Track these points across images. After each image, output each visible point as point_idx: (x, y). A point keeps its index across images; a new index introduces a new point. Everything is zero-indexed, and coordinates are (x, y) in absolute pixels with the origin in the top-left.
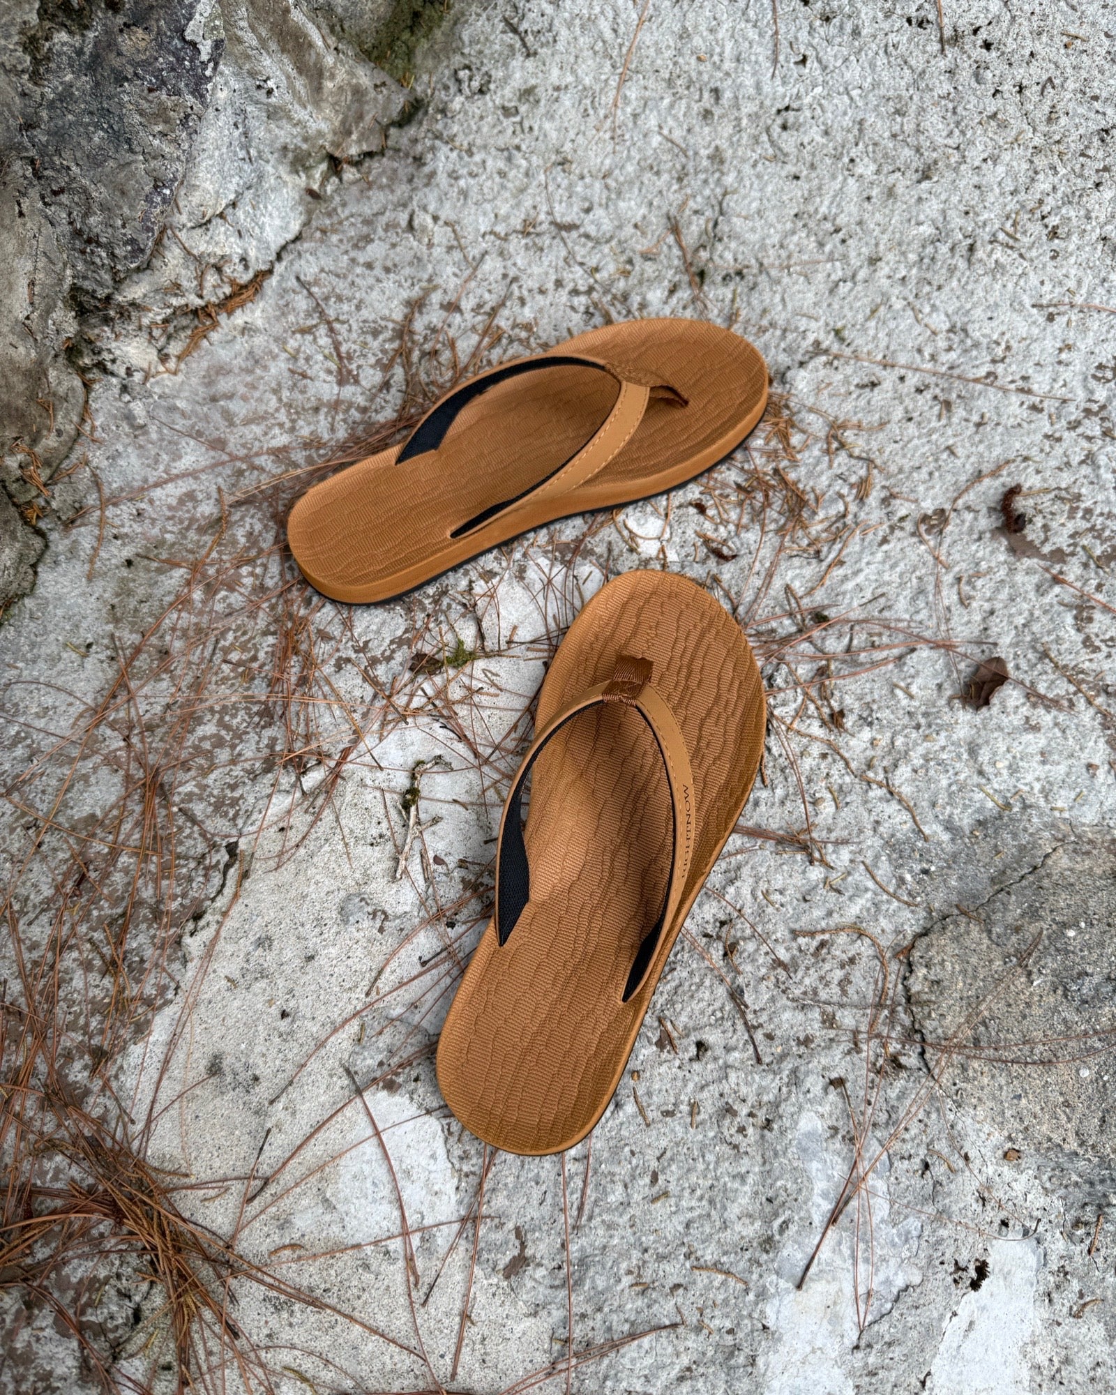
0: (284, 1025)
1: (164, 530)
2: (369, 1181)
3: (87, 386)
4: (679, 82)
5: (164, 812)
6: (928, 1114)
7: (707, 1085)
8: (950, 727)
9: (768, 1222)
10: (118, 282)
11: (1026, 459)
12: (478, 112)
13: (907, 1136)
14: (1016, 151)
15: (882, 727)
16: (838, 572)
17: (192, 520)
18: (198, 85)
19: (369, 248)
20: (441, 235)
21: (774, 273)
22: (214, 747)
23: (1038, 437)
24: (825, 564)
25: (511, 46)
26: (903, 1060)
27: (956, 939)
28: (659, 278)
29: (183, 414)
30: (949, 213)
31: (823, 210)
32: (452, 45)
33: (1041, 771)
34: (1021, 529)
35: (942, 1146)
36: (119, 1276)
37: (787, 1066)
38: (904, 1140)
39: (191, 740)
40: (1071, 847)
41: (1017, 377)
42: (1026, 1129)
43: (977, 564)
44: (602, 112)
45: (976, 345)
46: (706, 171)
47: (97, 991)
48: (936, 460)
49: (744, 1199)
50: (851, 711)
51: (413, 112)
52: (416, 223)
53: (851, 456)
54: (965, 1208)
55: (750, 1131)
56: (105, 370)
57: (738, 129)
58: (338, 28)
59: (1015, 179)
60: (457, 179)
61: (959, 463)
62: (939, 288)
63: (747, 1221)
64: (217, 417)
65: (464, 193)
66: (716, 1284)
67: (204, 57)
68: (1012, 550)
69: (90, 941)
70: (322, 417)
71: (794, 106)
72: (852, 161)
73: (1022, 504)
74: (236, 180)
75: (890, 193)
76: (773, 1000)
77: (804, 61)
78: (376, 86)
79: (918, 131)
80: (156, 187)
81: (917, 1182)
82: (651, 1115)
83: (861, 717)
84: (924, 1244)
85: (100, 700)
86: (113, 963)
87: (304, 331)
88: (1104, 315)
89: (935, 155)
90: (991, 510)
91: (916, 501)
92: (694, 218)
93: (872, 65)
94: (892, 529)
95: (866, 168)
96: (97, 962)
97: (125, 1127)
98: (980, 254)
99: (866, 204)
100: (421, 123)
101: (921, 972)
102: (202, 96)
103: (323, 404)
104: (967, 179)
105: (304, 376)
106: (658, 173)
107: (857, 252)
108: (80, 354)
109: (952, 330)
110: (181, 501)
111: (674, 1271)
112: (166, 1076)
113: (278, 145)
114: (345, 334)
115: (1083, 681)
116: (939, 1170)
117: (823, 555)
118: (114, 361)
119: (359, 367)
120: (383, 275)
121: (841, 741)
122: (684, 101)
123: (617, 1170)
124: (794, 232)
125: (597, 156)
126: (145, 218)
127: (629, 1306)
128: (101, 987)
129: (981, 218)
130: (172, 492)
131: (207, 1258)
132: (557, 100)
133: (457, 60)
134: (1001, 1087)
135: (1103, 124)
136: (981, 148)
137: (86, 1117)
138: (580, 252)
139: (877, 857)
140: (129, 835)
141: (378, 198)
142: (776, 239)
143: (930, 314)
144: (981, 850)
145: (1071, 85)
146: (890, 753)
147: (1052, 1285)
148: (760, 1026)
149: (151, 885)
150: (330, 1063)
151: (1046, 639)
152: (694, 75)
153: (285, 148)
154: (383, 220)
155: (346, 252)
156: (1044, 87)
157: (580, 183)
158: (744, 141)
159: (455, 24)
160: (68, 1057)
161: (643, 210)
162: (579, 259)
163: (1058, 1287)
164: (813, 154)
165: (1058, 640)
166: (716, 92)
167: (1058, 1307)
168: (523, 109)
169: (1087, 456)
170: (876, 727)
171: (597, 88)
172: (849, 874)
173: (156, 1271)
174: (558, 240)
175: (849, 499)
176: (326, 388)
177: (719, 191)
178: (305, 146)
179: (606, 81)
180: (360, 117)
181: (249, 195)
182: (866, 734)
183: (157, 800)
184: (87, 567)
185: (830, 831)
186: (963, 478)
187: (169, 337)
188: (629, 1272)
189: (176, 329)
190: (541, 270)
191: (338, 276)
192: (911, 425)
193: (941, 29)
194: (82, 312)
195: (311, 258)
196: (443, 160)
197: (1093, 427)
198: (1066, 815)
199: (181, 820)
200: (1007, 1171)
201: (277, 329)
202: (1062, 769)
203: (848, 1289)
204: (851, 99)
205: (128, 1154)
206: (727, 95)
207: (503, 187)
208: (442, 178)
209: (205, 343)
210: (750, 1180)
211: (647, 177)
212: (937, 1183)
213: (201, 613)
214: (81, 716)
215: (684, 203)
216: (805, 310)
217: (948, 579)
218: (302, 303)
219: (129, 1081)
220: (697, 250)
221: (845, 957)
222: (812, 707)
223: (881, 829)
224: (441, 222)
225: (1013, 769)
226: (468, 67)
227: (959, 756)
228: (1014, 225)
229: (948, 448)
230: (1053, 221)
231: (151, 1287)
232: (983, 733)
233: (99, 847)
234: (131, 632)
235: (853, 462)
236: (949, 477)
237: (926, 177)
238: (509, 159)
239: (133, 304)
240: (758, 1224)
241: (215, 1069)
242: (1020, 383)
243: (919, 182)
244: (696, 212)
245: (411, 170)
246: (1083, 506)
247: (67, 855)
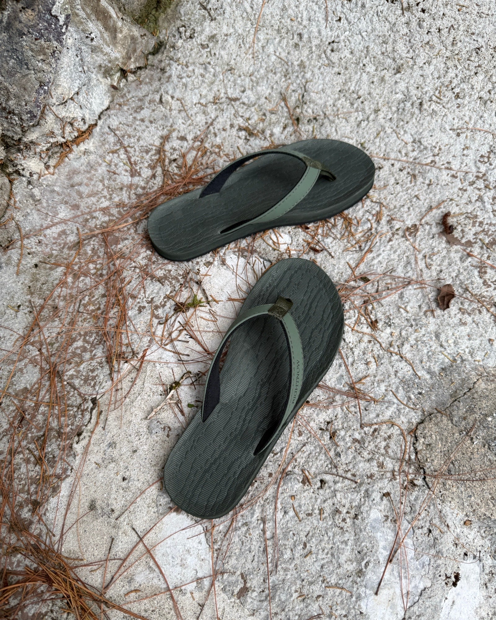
0: (124, 484)
1: (52, 249)
2: (170, 556)
3: (11, 182)
4: (283, 31)
5: (60, 385)
6: (429, 507)
7: (326, 500)
8: (426, 325)
9: (359, 563)
10: (24, 132)
11: (451, 200)
12: (190, 47)
13: (420, 518)
14: (439, 59)
15: (395, 327)
16: (370, 256)
17: (65, 244)
18: (59, 36)
19: (142, 112)
20: (175, 105)
21: (331, 118)
22: (82, 352)
23: (456, 190)
24: (364, 252)
25: (204, 16)
26: (416, 482)
27: (436, 424)
28: (278, 122)
29: (58, 194)
30: (410, 88)
31: (352, 88)
32: (176, 16)
33: (468, 343)
34: (452, 232)
35: (436, 521)
36: (52, 611)
37: (363, 489)
38: (419, 520)
39: (71, 349)
40: (485, 378)
41: (445, 162)
42: (474, 510)
43: (433, 249)
44: (247, 46)
45: (426, 148)
46: (297, 72)
47: (33, 473)
48: (411, 202)
49: (347, 554)
50: (381, 320)
51: (159, 48)
52: (163, 100)
53: (372, 201)
54: (448, 549)
55: (348, 520)
56: (19, 174)
57: (311, 52)
58: (122, 9)
59: (439, 72)
60: (181, 78)
61: (421, 203)
62: (407, 123)
63: (350, 563)
64: (74, 194)
65: (185, 85)
66: (337, 594)
67: (61, 23)
68: (448, 242)
69: (28, 449)
70: (124, 192)
71: (337, 40)
72: (364, 65)
73: (451, 221)
74: (78, 81)
75: (383, 79)
76: (354, 458)
77: (340, 20)
78: (141, 36)
79: (394, 51)
80: (41, 86)
81: (426, 539)
82: (301, 516)
83: (385, 323)
84: (431, 568)
85: (26, 332)
86: (40, 459)
87: (113, 152)
88: (482, 132)
89: (402, 62)
90: (437, 224)
91: (403, 221)
92: (293, 94)
93: (371, 21)
94: (393, 234)
95: (371, 68)
96: (32, 459)
97: (50, 538)
98: (425, 106)
99: (372, 85)
100: (163, 53)
101: (422, 440)
102: (61, 42)
103: (124, 186)
104: (417, 72)
105: (115, 173)
106: (275, 73)
107: (369, 107)
108: (7, 167)
109: (414, 141)
110: (59, 235)
111: (317, 589)
112: (69, 512)
113: (97, 65)
114: (133, 153)
115: (484, 301)
116: (436, 533)
117: (362, 248)
118: (23, 170)
119: (140, 168)
120: (149, 125)
121: (377, 334)
122: (285, 40)
123: (287, 543)
124: (339, 99)
125: (246, 66)
126: (36, 101)
127: (297, 608)
128: (34, 471)
129: (425, 90)
130: (54, 231)
131: (95, 600)
132: (226, 40)
133: (179, 23)
134: (462, 492)
135: (477, 46)
136: (423, 58)
137: (31, 535)
138: (241, 111)
139: (397, 388)
140: (44, 397)
141: (145, 88)
142: (331, 102)
143: (403, 135)
144: (445, 381)
145: (462, 28)
146: (399, 338)
147: (487, 580)
148: (349, 470)
149: (56, 420)
150: (148, 501)
151: (466, 282)
152: (289, 27)
153: (100, 66)
154: (148, 99)
155: (131, 114)
156: (450, 29)
157: (239, 79)
158: (314, 57)
159: (177, 6)
160: (21, 506)
161: (269, 91)
162: (241, 114)
163: (489, 580)
164: (346, 63)
165: (472, 283)
166: (300, 35)
167: (490, 590)
168: (211, 45)
169: (479, 197)
170: (392, 327)
171: (245, 34)
172: (385, 396)
173: (70, 607)
174: (230, 106)
175: (373, 221)
176: (125, 178)
177: (303, 81)
178: (109, 65)
179: (249, 31)
180: (135, 51)
181: (84, 88)
182: (388, 330)
183: (56, 379)
184: (16, 268)
185: (375, 376)
186: (424, 210)
187: (49, 157)
188: (296, 591)
189: (53, 154)
190: (223, 120)
191: (128, 126)
192: (398, 186)
193: (402, 4)
194: (7, 147)
195: (115, 118)
196: (174, 70)
197: (480, 184)
198: (481, 363)
199: (68, 388)
200: (466, 530)
201: (101, 152)
202: (478, 342)
203: (398, 591)
204: (362, 37)
205: (53, 551)
206: (306, 36)
207: (203, 82)
208: (175, 79)
209: (67, 159)
210: (349, 543)
211: (270, 75)
212: (435, 539)
213: (72, 288)
214: (17, 340)
215: (288, 87)
216: (346, 135)
217: (420, 256)
218: (112, 139)
219: (50, 515)
220: (295, 109)
221: (386, 436)
222: (363, 319)
223: (398, 374)
224: (175, 99)
225: (456, 343)
226: (184, 26)
227: (431, 338)
228: (440, 92)
229: (416, 196)
230: (457, 90)
231: (68, 615)
232: (441, 327)
233: (29, 403)
234: (39, 299)
235: (373, 204)
236: (417, 209)
237: (398, 72)
238: (205, 69)
239: (32, 142)
240: (355, 564)
241: (92, 507)
242: (446, 165)
243: (395, 74)
244: (294, 91)
245: (159, 75)
246: (478, 220)
247: (14, 408)
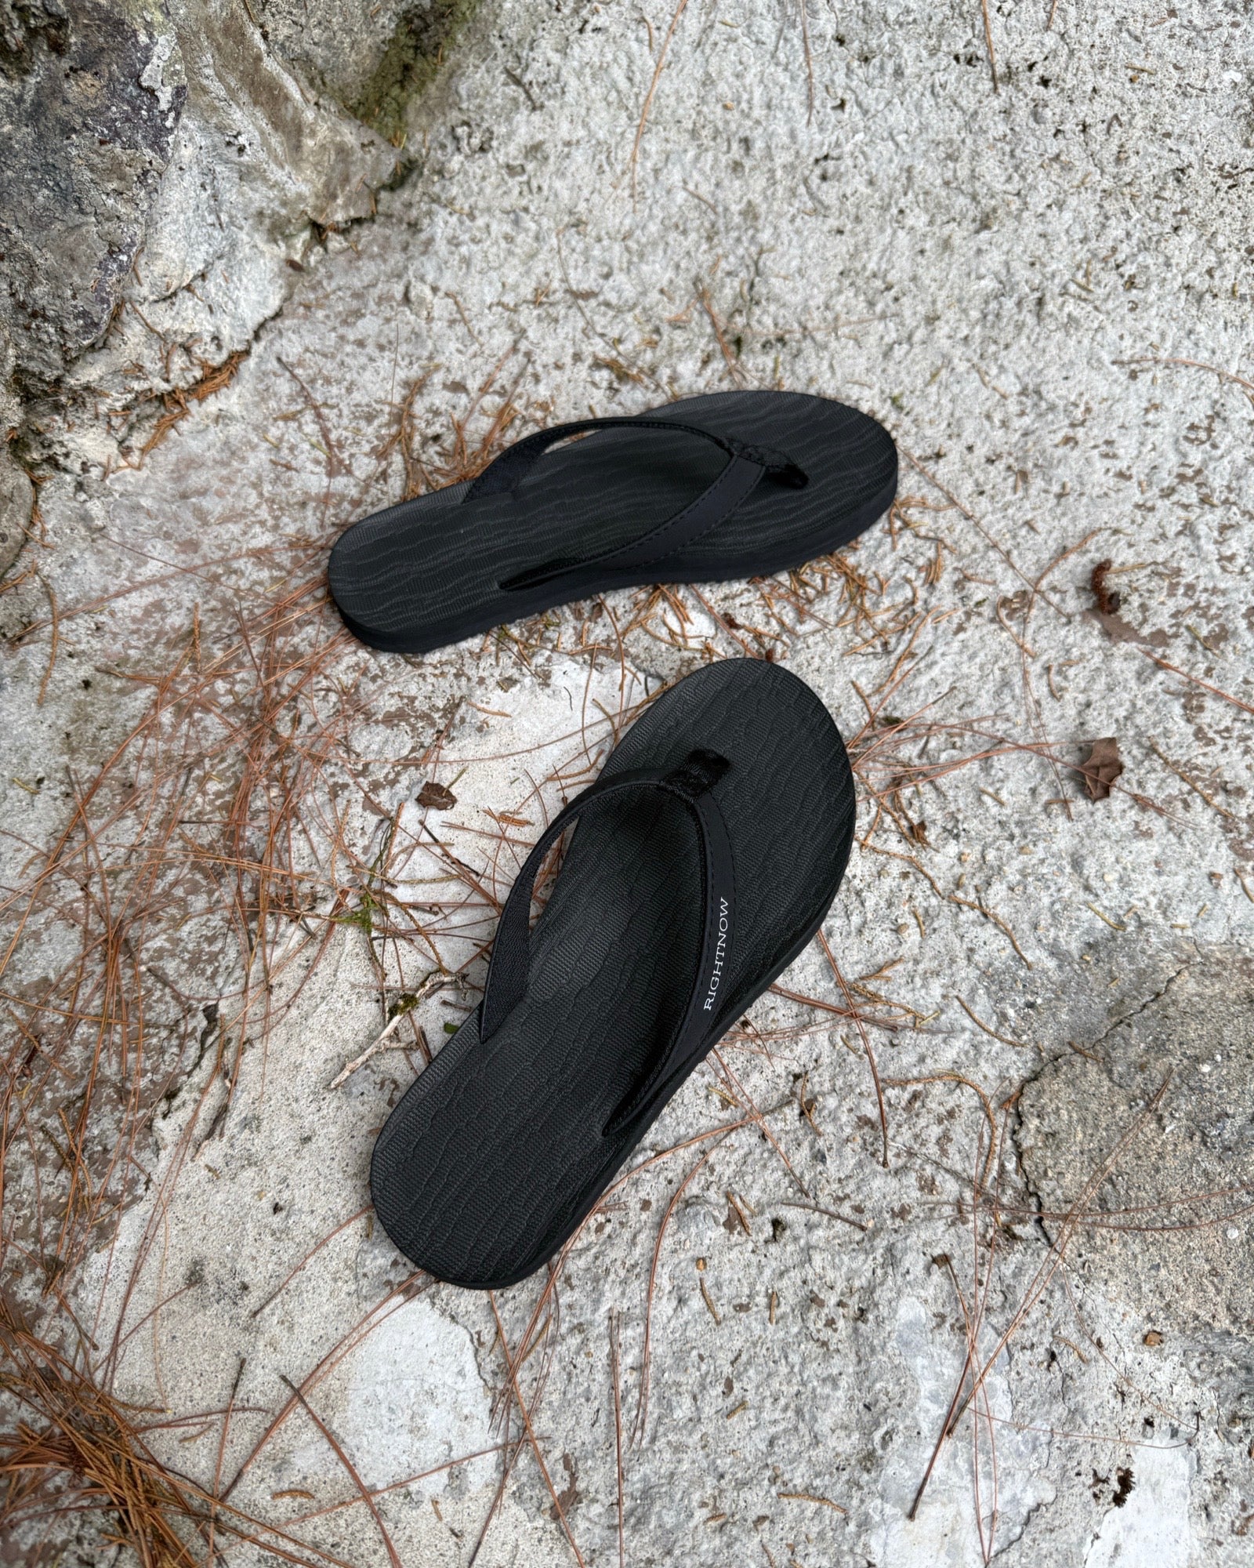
0: (276, 1221)
1: (127, 646)
2: (384, 1406)
3: (36, 484)
4: (704, 133)
5: (129, 972)
6: (1051, 1293)
7: (787, 1270)
8: (1049, 837)
9: (867, 1435)
10: (69, 362)
11: (1116, 532)
12: (479, 172)
13: (1027, 1321)
14: (1083, 196)
15: (970, 839)
16: (907, 665)
17: (160, 633)
18: (157, 138)
19: (360, 323)
20: (441, 307)
21: (820, 336)
22: (188, 893)
23: (1128, 507)
24: (893, 658)
25: (515, 100)
26: (1018, 1229)
27: (1070, 1083)
28: (690, 348)
29: (149, 514)
30: (1013, 264)
31: (872, 266)
32: (448, 100)
33: (1156, 883)
34: (1115, 610)
35: (1069, 1331)
36: (79, 1540)
37: (881, 1243)
38: (1024, 1327)
39: (160, 886)
40: (1197, 970)
41: (1100, 442)
42: (1168, 1305)
43: (1068, 651)
44: (619, 168)
45: (1052, 408)
46: (738, 228)
47: (51, 1189)
48: (1014, 537)
49: (836, 1409)
50: (934, 822)
51: (405, 174)
52: (413, 295)
53: (917, 536)
54: (1101, 1405)
55: (841, 1324)
56: (57, 466)
57: (772, 181)
58: (318, 81)
59: (1085, 226)
60: (457, 245)
61: (1039, 539)
62: (1007, 347)
63: (843, 1434)
64: (188, 516)
65: (467, 261)
66: (809, 1513)
67: (164, 105)
68: (1107, 634)
69: (43, 1129)
70: (309, 513)
71: (834, 154)
72: (901, 212)
73: (1113, 582)
74: (204, 247)
75: (946, 245)
76: (860, 1164)
77: (842, 105)
78: (363, 145)
79: (973, 177)
80: (111, 253)
81: (1042, 1377)
82: (721, 1311)
83: (945, 829)
84: (1056, 1452)
85: (53, 844)
86: (71, 1154)
87: (287, 418)
88: (1193, 370)
89: (993, 202)
90: (1080, 590)
91: (994, 583)
92: (728, 280)
93: (919, 108)
94: (968, 615)
95: (918, 219)
96: (52, 1155)
97: (86, 1354)
98: (1050, 307)
99: (919, 259)
100: (415, 186)
101: (1033, 1123)
102: (162, 150)
103: (311, 499)
104: (1031, 227)
105: (288, 467)
106: (684, 232)
107: (912, 311)
108: (27, 447)
109: (1024, 392)
110: (147, 613)
111: (757, 1500)
112: (135, 1289)
113: (252, 210)
114: (335, 420)
115: (1198, 778)
116: (1068, 1360)
117: (891, 647)
118: (67, 455)
119: (352, 456)
120: (376, 354)
121: (923, 858)
122: (710, 154)
123: (683, 1379)
124: (840, 292)
125: (615, 215)
126: (99, 288)
127: (705, 1547)
128: (55, 1184)
129: (1049, 270)
130: (138, 601)
131: (188, 1511)
132: (568, 156)
133: (454, 116)
134: (1135, 1257)
135: (1178, 163)
136: (1044, 193)
137: (39, 1344)
138: (600, 322)
139: (973, 991)
140: (89, 1001)
141: (369, 268)
142: (820, 300)
143: (997, 376)
144: (1095, 977)
145: (1139, 122)
146: (981, 869)
147: (1209, 1496)
148: (847, 1197)
149: (114, 1060)
150: (333, 1266)
151: (1151, 732)
152: (720, 125)
153: (261, 214)
154: (375, 293)
155: (334, 329)
156: (1110, 125)
157: (598, 246)
158: (780, 194)
159: (451, 77)
160: (17, 1272)
161: (670, 274)
162: (599, 330)
163: (1216, 1498)
164: (858, 206)
165: (1166, 733)
166: (746, 142)
167: (1217, 1522)
168: (530, 167)
169: (1185, 526)
170: (963, 839)
171: (613, 142)
172: (942, 1011)
173: (125, 1531)
174: (572, 312)
175: (917, 584)
176: (314, 480)
177: (753, 250)
178: (283, 212)
179: (623, 134)
180: (346, 180)
181: (220, 265)
182: (952, 848)
183: (121, 959)
184: (37, 690)
185: (917, 962)
186: (1046, 556)
187: (131, 428)
188: (703, 1505)
189: (140, 419)
190: (556, 343)
191: (325, 355)
192: (983, 499)
193: (992, 66)
194: (28, 398)
195: (294, 337)
196: (442, 225)
197: (1189, 494)
198: (1189, 933)
199: (150, 981)
200: (1148, 1358)
201: (256, 416)
202: (1181, 880)
203: (968, 1511)
204: (897, 145)
205: (91, 1387)
206: (759, 145)
207: (510, 253)
208: (441, 246)
209: (173, 433)
210: (843, 1383)
211: (672, 236)
212: (1067, 1377)
213: (171, 738)
214: (31, 862)
215: (715, 264)
216: (856, 377)
217: (1035, 669)
218: (284, 386)
219: (88, 1297)
220: (731, 316)
221: (942, 1110)
222: (888, 819)
223: (976, 957)
224: (441, 294)
225: (1124, 882)
226: (466, 123)
227: (1061, 869)
228: (1087, 275)
229: (1027, 523)
230: (1129, 270)
231: (120, 1552)
232: (1087, 842)
233: (52, 1018)
234: (89, 763)
235: (920, 542)
236: (1030, 555)
237: (985, 226)
238: (516, 222)
239: (87, 388)
240: (856, 1436)
241: (195, 1277)
242: (1104, 448)
243: (977, 232)
244: (729, 274)
245: (405, 237)
246: (1184, 581)
247: (14, 1028)
